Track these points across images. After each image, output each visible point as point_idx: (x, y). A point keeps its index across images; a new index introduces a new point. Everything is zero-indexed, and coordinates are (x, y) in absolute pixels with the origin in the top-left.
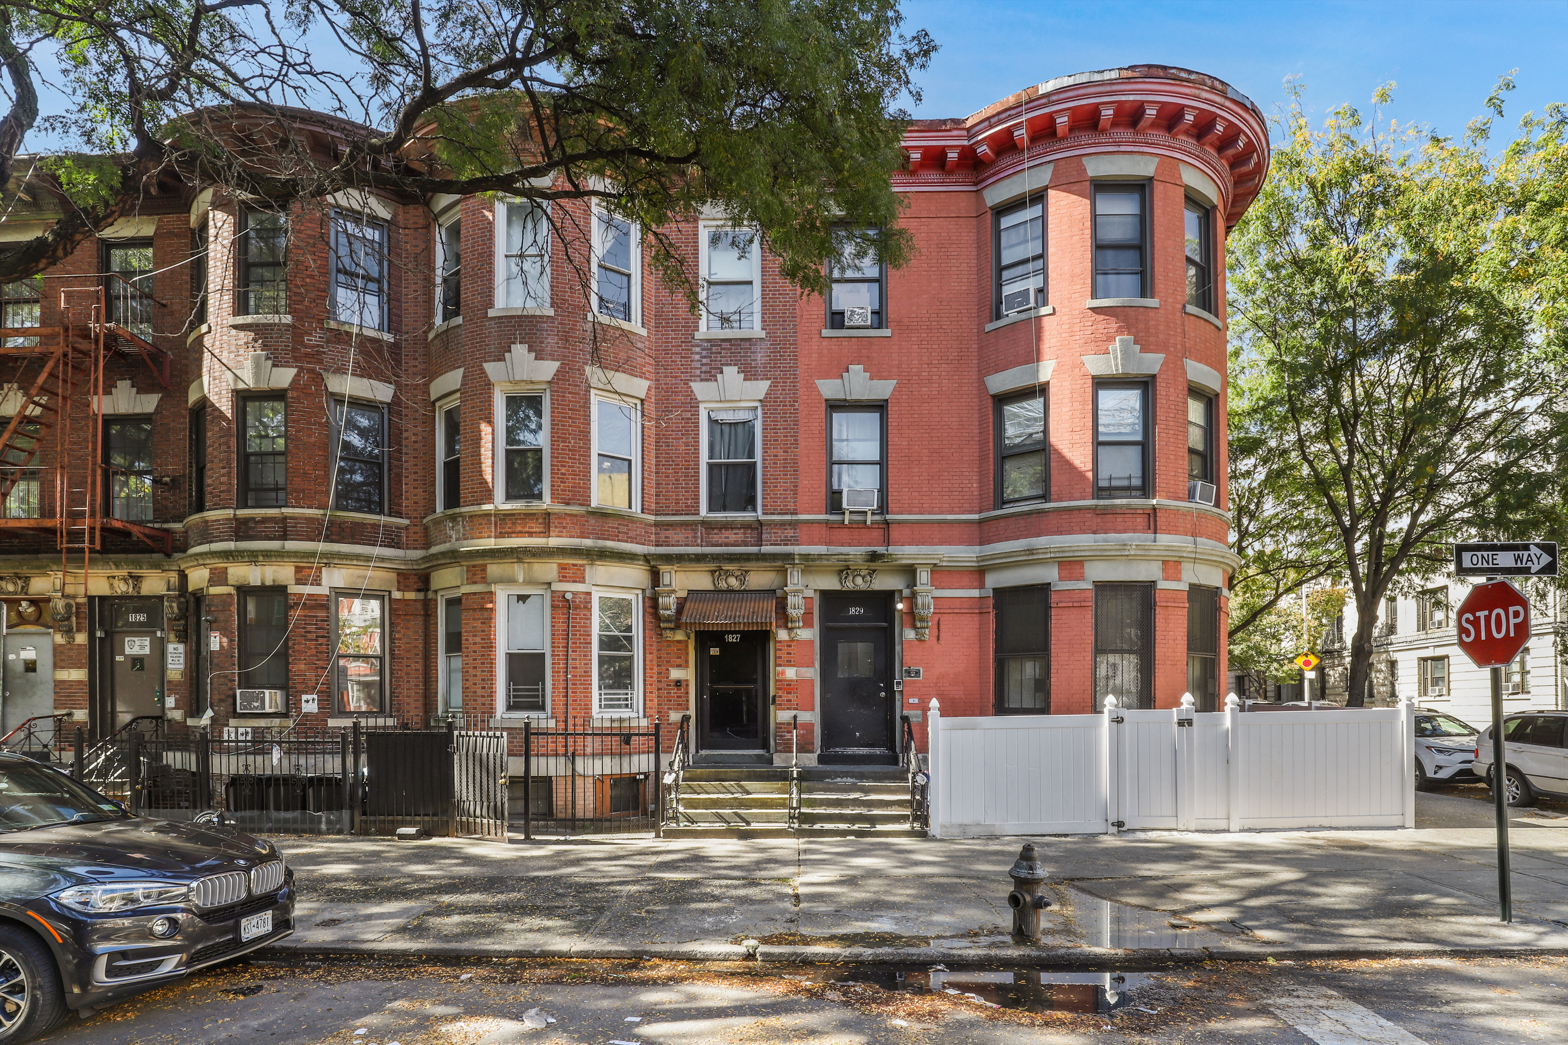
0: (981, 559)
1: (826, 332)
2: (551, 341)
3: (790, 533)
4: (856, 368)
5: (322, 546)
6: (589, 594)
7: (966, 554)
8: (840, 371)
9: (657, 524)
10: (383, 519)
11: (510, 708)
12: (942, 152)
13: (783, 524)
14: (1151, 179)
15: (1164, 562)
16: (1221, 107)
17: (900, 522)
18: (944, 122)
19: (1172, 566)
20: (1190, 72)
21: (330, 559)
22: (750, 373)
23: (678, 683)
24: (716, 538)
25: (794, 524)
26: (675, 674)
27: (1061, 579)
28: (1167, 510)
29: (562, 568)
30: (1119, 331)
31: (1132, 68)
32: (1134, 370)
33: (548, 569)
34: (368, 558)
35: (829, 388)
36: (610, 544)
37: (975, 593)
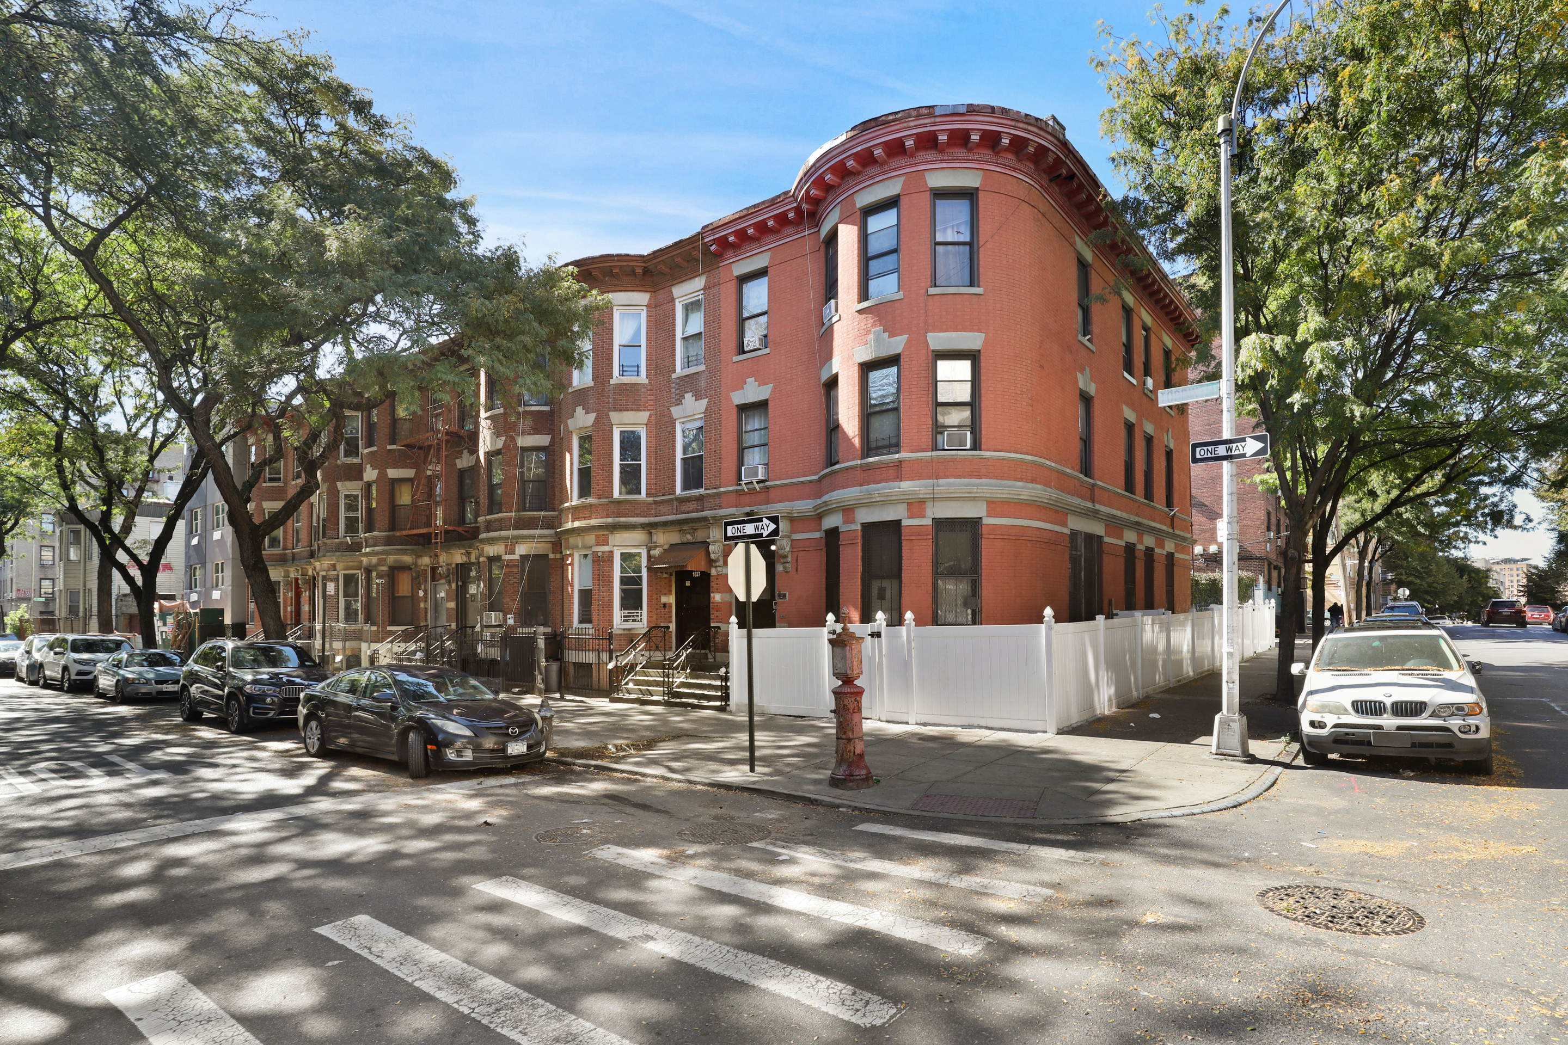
0: (816, 508)
1: (736, 359)
2: (592, 401)
3: (717, 501)
4: (750, 380)
5: (511, 533)
6: (612, 552)
7: (804, 506)
8: (740, 385)
9: (655, 503)
10: (543, 513)
11: (581, 622)
12: (784, 214)
13: (714, 495)
14: (899, 195)
15: (909, 504)
16: (934, 124)
17: (775, 487)
18: (779, 196)
19: (916, 505)
20: (896, 113)
21: (517, 540)
22: (698, 397)
23: (665, 605)
24: (684, 508)
25: (719, 495)
26: (664, 599)
27: (844, 523)
28: (910, 461)
29: (597, 537)
30: (873, 326)
31: (853, 129)
32: (885, 353)
33: (591, 538)
34: (533, 537)
35: (739, 398)
36: (622, 519)
37: (817, 535)
